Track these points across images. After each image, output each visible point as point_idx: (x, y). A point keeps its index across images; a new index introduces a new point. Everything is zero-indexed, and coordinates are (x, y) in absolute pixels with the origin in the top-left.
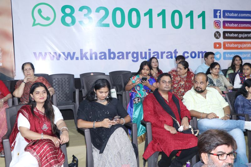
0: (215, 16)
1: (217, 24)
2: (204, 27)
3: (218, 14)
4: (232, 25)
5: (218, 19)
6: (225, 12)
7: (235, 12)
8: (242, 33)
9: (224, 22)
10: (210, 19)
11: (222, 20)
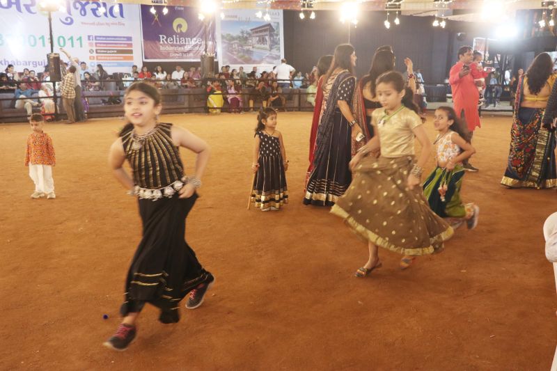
0: (89, 39)
1: (91, 44)
2: (81, 46)
3: (91, 38)
4: (102, 45)
5: (91, 41)
6: (96, 37)
7: (104, 37)
8: (109, 50)
9: (96, 43)
10: (85, 42)
11: (94, 41)
